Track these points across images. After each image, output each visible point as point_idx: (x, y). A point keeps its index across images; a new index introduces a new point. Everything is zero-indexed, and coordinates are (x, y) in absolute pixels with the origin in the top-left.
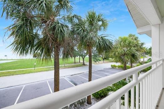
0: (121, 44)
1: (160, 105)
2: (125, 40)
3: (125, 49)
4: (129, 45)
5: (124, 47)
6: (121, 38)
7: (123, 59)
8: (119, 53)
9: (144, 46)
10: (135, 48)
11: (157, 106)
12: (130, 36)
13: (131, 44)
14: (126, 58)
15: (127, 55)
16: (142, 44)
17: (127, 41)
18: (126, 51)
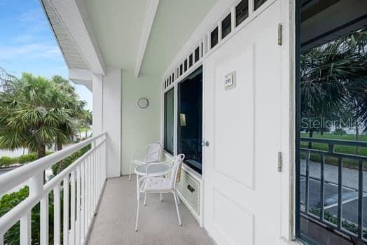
0: (28, 96)
1: (99, 213)
2: (42, 86)
3: (42, 110)
4: (54, 101)
5: (39, 105)
6: (29, 78)
7: (34, 137)
8: (19, 121)
9: (85, 108)
10: (69, 111)
11: (95, 215)
12: (58, 80)
13: (58, 100)
14: (44, 134)
15: (46, 125)
16: (83, 103)
17: (47, 91)
18: (44, 116)
